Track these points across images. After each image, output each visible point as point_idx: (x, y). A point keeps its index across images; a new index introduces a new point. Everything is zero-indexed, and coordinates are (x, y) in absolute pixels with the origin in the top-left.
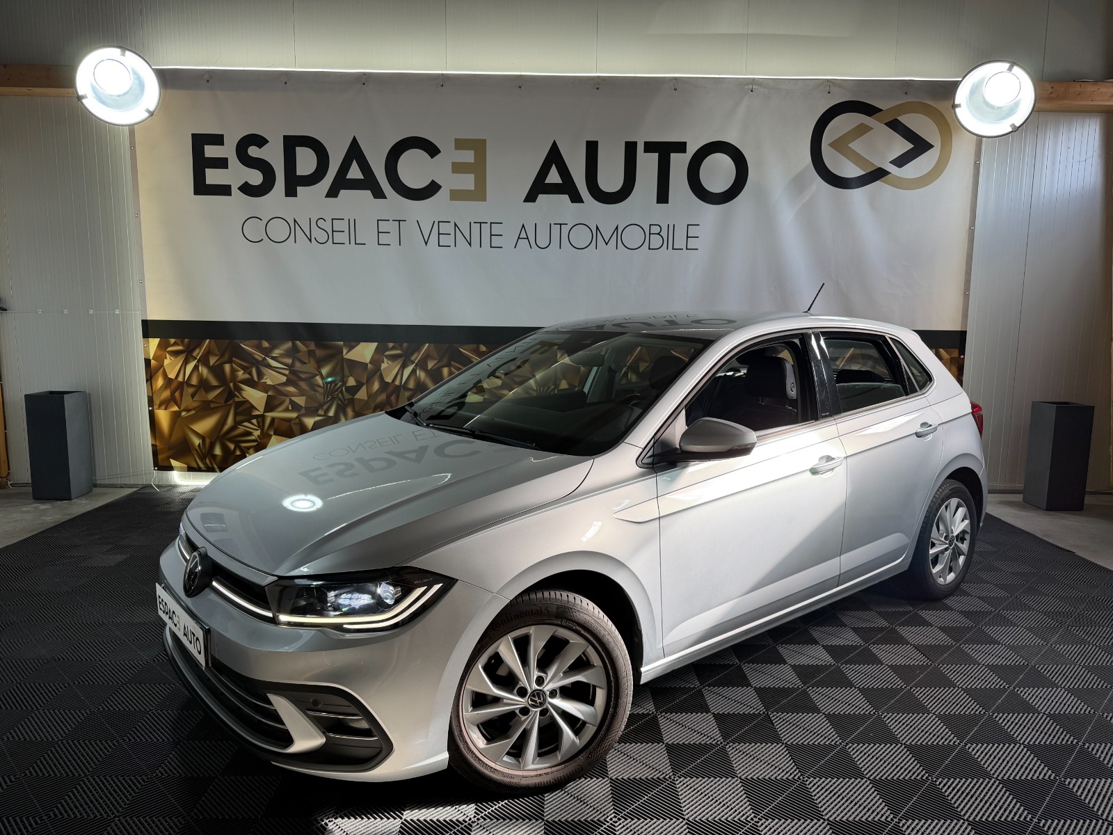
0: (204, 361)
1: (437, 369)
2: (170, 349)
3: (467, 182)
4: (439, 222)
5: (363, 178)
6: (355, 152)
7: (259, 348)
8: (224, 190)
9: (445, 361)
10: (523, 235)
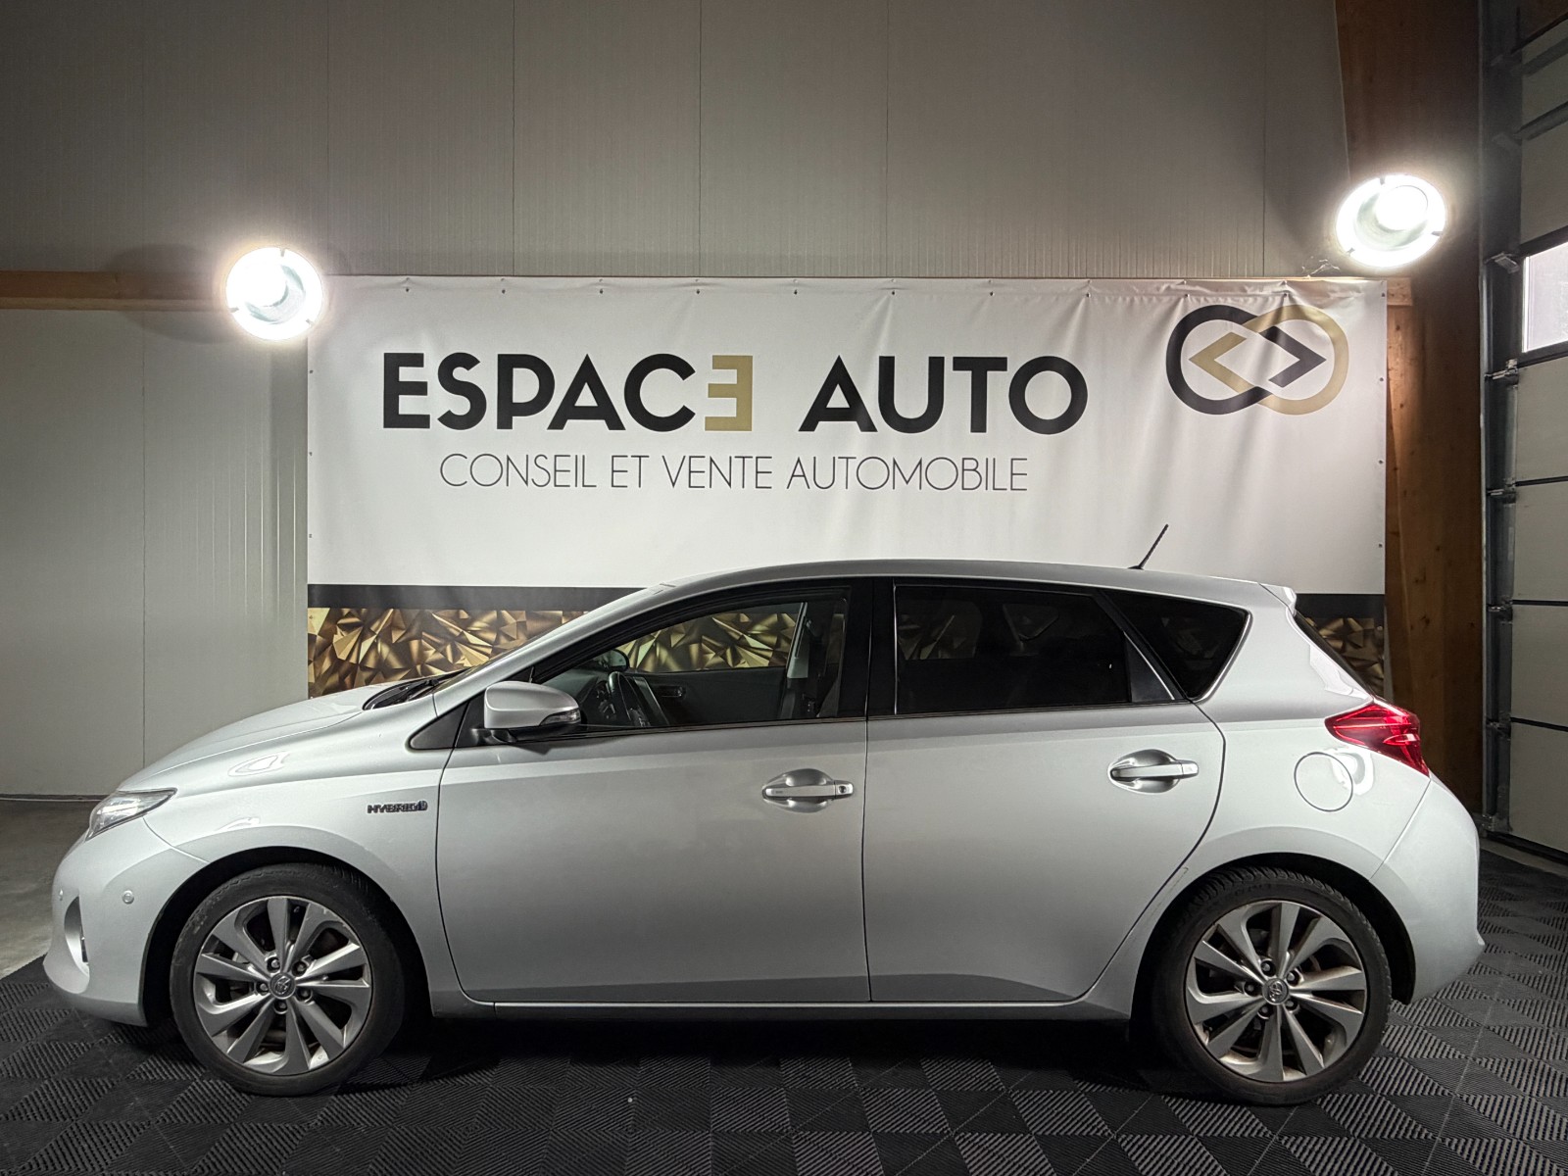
0: (385, 636)
1: (683, 645)
2: (341, 621)
3: (728, 407)
4: (690, 457)
5: (595, 404)
6: (587, 374)
7: (456, 620)
8: (422, 421)
9: (694, 636)
10: (799, 472)
